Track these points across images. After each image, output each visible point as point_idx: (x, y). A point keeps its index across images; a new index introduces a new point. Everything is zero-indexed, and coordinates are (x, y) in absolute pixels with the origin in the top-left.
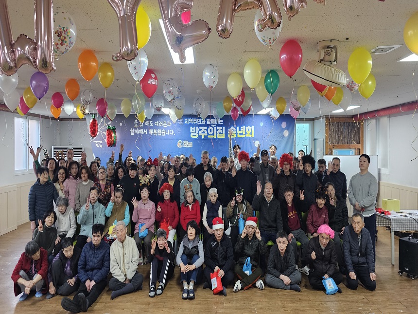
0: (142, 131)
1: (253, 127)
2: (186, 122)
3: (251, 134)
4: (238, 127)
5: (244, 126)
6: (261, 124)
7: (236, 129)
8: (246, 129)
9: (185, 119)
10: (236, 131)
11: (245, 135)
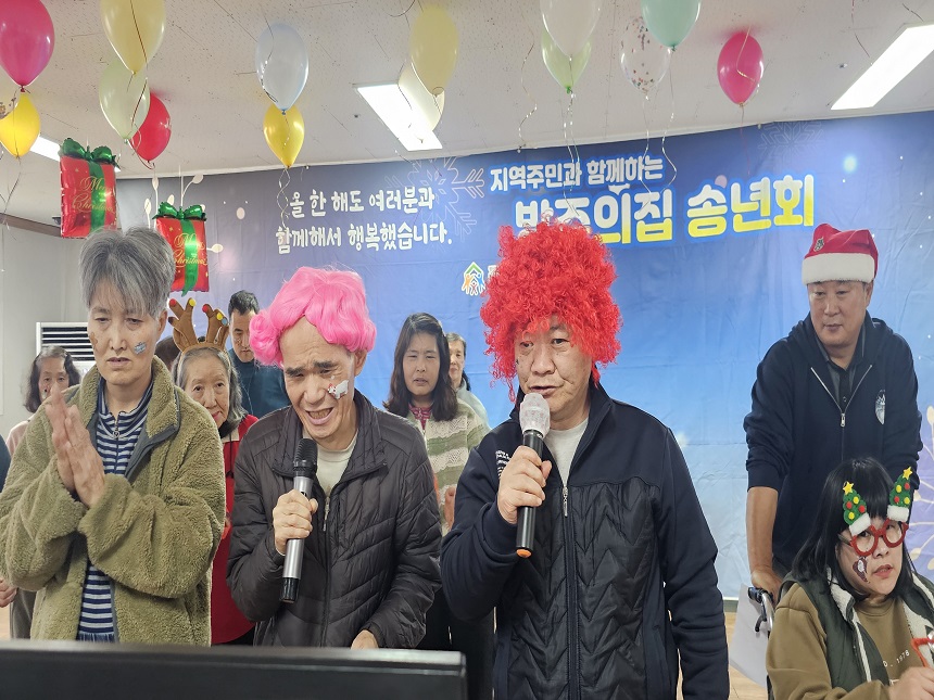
0: (318, 236)
1: (809, 179)
2: (497, 182)
3: (799, 210)
4: (736, 188)
5: (766, 180)
6: (850, 163)
7: (727, 192)
8: (773, 192)
9: (492, 172)
10: (728, 203)
11: (771, 217)
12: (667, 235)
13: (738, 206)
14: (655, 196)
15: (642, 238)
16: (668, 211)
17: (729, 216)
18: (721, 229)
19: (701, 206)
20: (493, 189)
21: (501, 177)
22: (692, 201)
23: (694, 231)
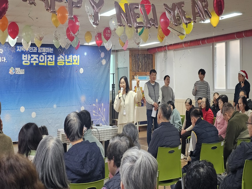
1: (79, 56)
3: (77, 62)
5: (71, 55)
6: (85, 54)
7: (65, 57)
8: (73, 58)
9: (17, 47)
10: (65, 59)
11: (72, 63)
12: (53, 64)
13: (67, 60)
14: (51, 56)
15: (49, 64)
16: (54, 60)
17: (65, 62)
18: (63, 64)
19: (60, 59)
20: (17, 51)
21: (19, 48)
22: (58, 58)
23: (58, 64)
